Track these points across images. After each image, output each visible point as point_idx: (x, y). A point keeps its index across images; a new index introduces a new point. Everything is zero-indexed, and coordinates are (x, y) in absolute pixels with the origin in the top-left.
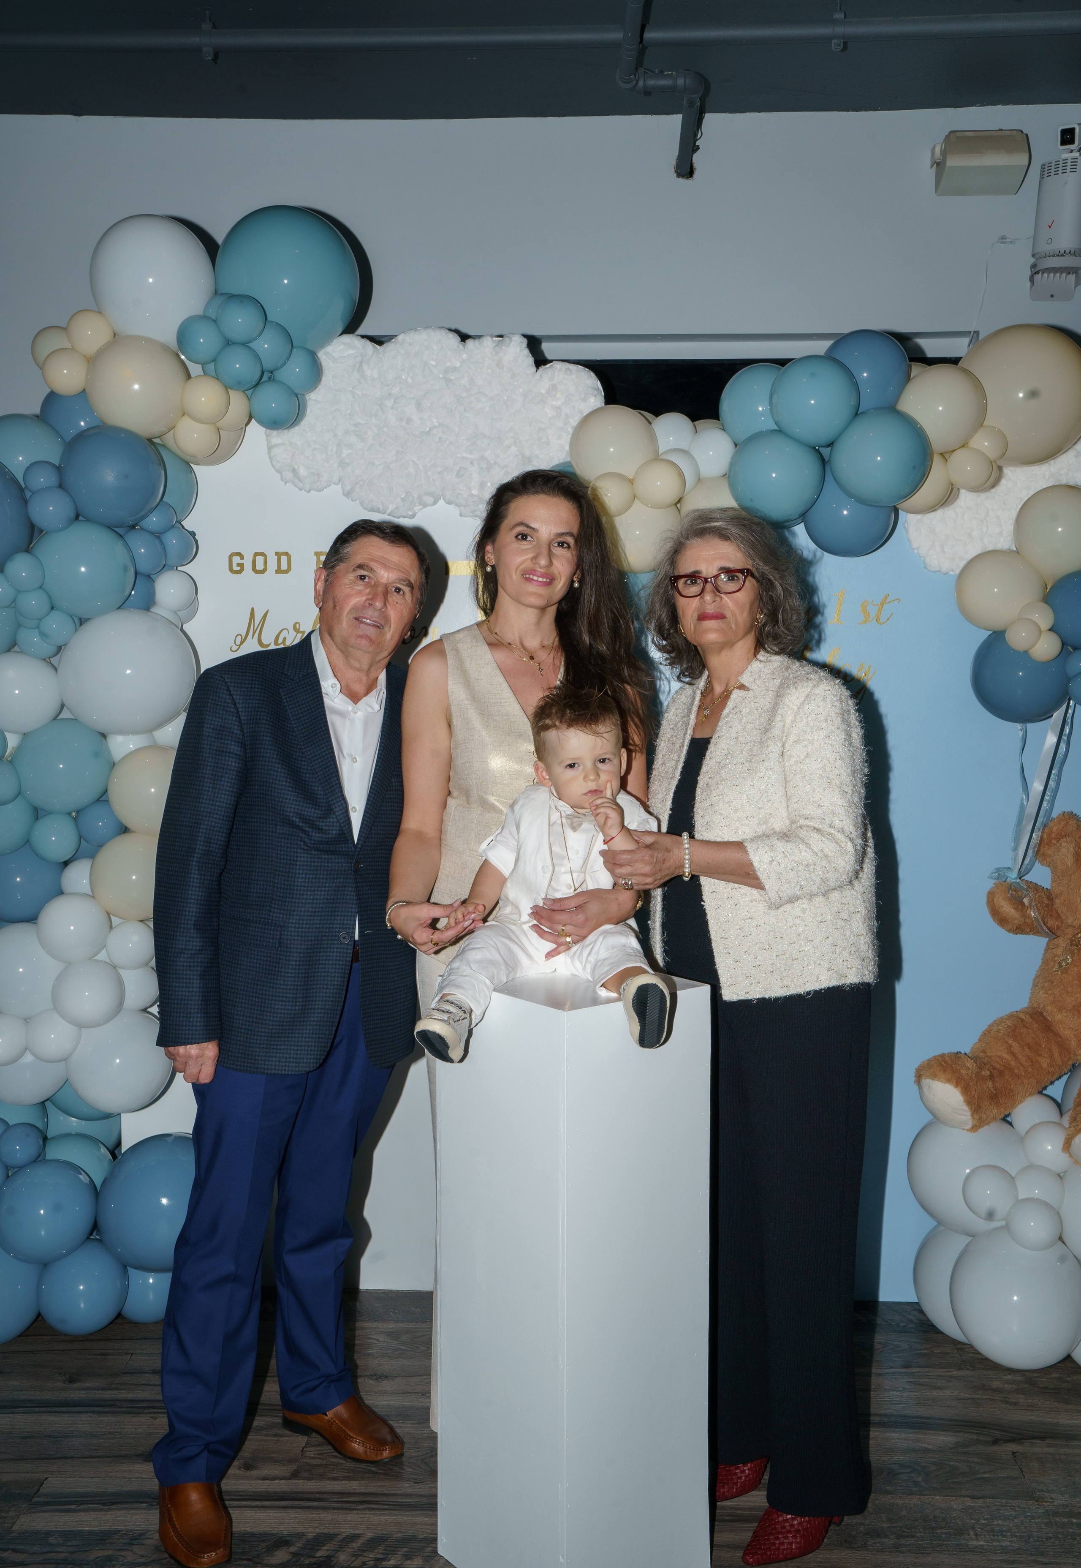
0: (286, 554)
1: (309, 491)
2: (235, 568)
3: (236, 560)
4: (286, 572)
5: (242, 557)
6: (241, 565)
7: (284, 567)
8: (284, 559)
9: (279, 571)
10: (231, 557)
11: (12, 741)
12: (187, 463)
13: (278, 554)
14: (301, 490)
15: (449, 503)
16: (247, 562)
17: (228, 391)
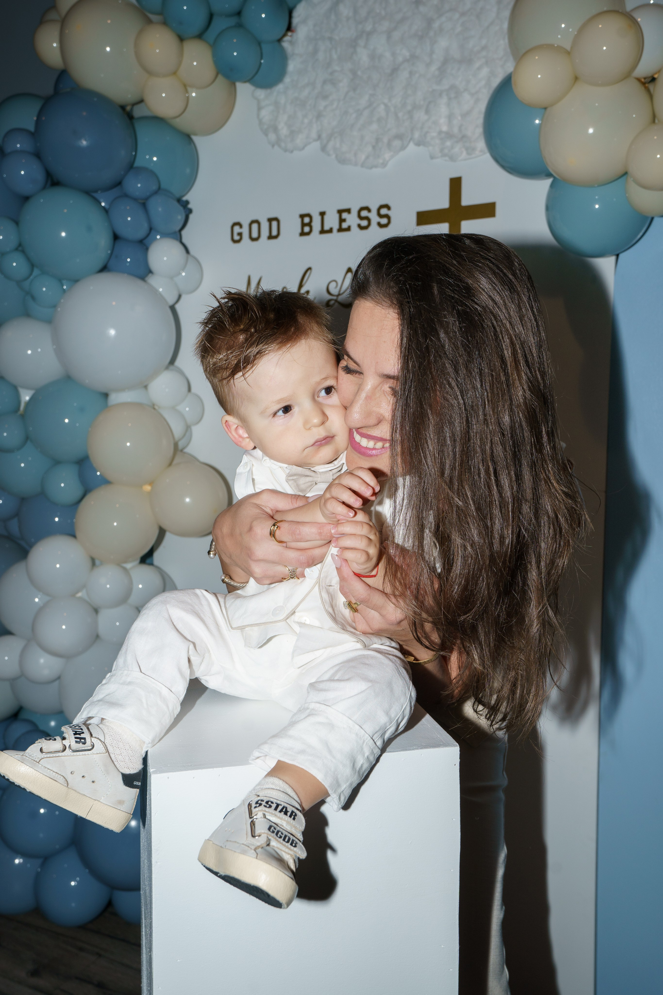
0: (276, 219)
1: (292, 152)
2: (236, 238)
3: (237, 229)
4: (276, 237)
5: (241, 226)
6: (240, 234)
7: (274, 233)
8: (274, 224)
9: (271, 237)
10: (232, 227)
11: (26, 397)
13: (270, 220)
14: (286, 151)
15: (418, 144)
16: (245, 231)
17: (181, 39)
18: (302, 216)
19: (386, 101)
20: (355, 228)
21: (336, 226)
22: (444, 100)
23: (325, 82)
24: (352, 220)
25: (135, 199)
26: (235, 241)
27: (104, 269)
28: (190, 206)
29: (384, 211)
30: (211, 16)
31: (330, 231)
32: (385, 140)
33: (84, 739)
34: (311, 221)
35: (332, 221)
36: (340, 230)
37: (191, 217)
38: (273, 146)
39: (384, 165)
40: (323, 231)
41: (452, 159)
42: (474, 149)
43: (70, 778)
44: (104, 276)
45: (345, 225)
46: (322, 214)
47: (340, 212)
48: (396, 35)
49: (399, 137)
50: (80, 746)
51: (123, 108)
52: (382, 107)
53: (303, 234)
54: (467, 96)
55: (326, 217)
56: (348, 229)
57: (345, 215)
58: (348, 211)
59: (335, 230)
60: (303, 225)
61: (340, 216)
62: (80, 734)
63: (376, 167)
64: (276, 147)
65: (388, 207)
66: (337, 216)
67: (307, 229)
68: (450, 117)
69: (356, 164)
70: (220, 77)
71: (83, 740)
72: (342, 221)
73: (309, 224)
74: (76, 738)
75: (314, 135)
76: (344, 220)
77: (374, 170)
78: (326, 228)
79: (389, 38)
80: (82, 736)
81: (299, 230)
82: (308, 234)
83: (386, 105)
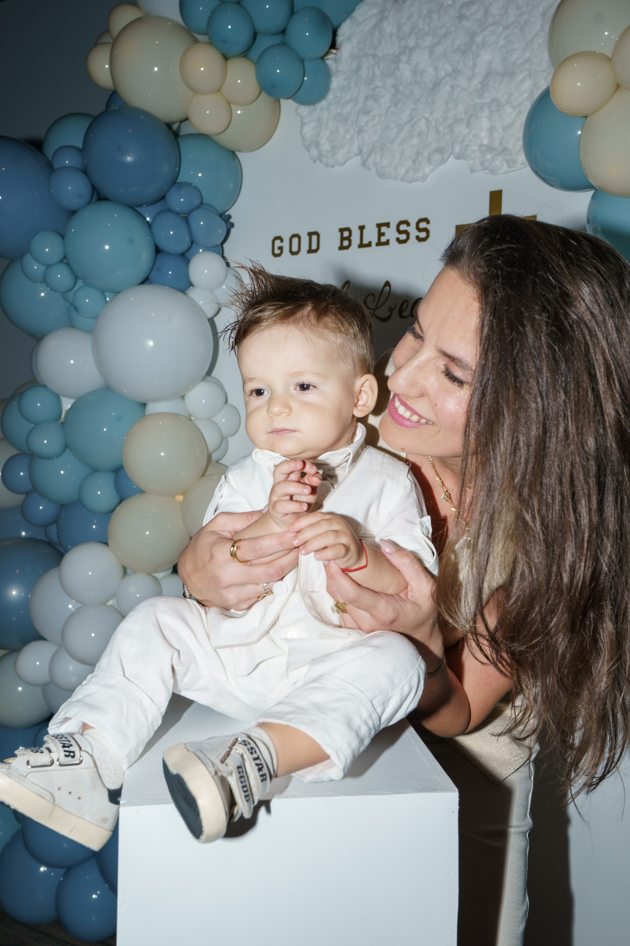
0: (317, 233)
1: (333, 167)
2: (277, 251)
3: (278, 243)
4: (316, 251)
5: (282, 241)
6: (281, 248)
7: (314, 247)
8: (314, 238)
9: (310, 251)
10: (273, 242)
11: (67, 405)
12: (233, 154)
13: (310, 234)
14: (327, 166)
15: (458, 158)
16: (286, 245)
17: (226, 58)
18: (342, 230)
19: (427, 115)
20: (393, 242)
21: (375, 240)
22: (486, 113)
23: (367, 98)
24: (391, 234)
25: (177, 214)
26: (275, 255)
27: (146, 281)
28: (232, 220)
29: (423, 225)
30: (255, 35)
31: (369, 245)
32: (426, 154)
33: (73, 752)
34: (350, 235)
35: (371, 235)
36: (379, 244)
37: (232, 230)
38: (315, 161)
39: (424, 178)
40: (362, 245)
41: (493, 172)
42: (515, 162)
43: (56, 793)
44: (146, 289)
45: (383, 239)
46: (362, 228)
47: (379, 226)
48: (439, 50)
49: (440, 150)
50: (69, 760)
51: (169, 126)
52: (424, 121)
53: (342, 248)
54: (508, 109)
55: (365, 231)
56: (387, 243)
57: (384, 229)
58: (388, 225)
59: (374, 244)
60: (343, 239)
61: (379, 230)
62: (68, 747)
63: (416, 180)
64: (318, 162)
65: (427, 221)
66: (376, 229)
67: (346, 243)
68: (491, 130)
69: (396, 179)
70: (263, 93)
71: (72, 754)
72: (381, 234)
73: (349, 239)
74: (65, 751)
75: (355, 150)
76: (383, 234)
77: (414, 184)
78: (365, 242)
79: (431, 53)
80: (71, 749)
81: (339, 245)
82: (347, 248)
83: (427, 119)
